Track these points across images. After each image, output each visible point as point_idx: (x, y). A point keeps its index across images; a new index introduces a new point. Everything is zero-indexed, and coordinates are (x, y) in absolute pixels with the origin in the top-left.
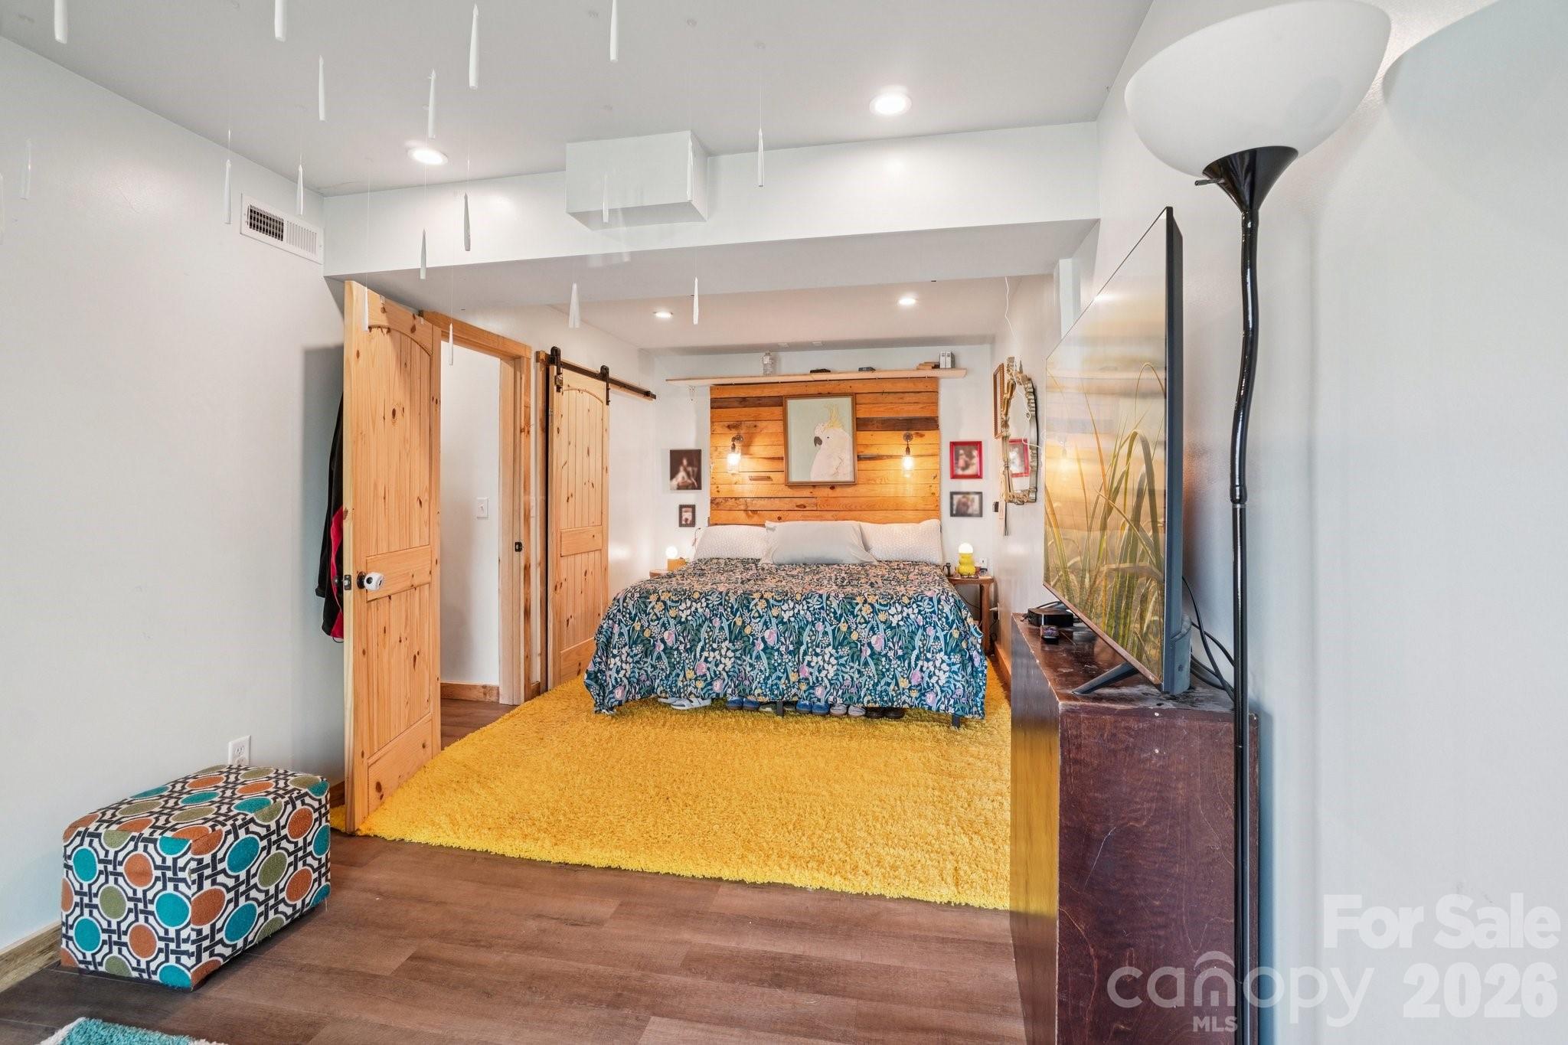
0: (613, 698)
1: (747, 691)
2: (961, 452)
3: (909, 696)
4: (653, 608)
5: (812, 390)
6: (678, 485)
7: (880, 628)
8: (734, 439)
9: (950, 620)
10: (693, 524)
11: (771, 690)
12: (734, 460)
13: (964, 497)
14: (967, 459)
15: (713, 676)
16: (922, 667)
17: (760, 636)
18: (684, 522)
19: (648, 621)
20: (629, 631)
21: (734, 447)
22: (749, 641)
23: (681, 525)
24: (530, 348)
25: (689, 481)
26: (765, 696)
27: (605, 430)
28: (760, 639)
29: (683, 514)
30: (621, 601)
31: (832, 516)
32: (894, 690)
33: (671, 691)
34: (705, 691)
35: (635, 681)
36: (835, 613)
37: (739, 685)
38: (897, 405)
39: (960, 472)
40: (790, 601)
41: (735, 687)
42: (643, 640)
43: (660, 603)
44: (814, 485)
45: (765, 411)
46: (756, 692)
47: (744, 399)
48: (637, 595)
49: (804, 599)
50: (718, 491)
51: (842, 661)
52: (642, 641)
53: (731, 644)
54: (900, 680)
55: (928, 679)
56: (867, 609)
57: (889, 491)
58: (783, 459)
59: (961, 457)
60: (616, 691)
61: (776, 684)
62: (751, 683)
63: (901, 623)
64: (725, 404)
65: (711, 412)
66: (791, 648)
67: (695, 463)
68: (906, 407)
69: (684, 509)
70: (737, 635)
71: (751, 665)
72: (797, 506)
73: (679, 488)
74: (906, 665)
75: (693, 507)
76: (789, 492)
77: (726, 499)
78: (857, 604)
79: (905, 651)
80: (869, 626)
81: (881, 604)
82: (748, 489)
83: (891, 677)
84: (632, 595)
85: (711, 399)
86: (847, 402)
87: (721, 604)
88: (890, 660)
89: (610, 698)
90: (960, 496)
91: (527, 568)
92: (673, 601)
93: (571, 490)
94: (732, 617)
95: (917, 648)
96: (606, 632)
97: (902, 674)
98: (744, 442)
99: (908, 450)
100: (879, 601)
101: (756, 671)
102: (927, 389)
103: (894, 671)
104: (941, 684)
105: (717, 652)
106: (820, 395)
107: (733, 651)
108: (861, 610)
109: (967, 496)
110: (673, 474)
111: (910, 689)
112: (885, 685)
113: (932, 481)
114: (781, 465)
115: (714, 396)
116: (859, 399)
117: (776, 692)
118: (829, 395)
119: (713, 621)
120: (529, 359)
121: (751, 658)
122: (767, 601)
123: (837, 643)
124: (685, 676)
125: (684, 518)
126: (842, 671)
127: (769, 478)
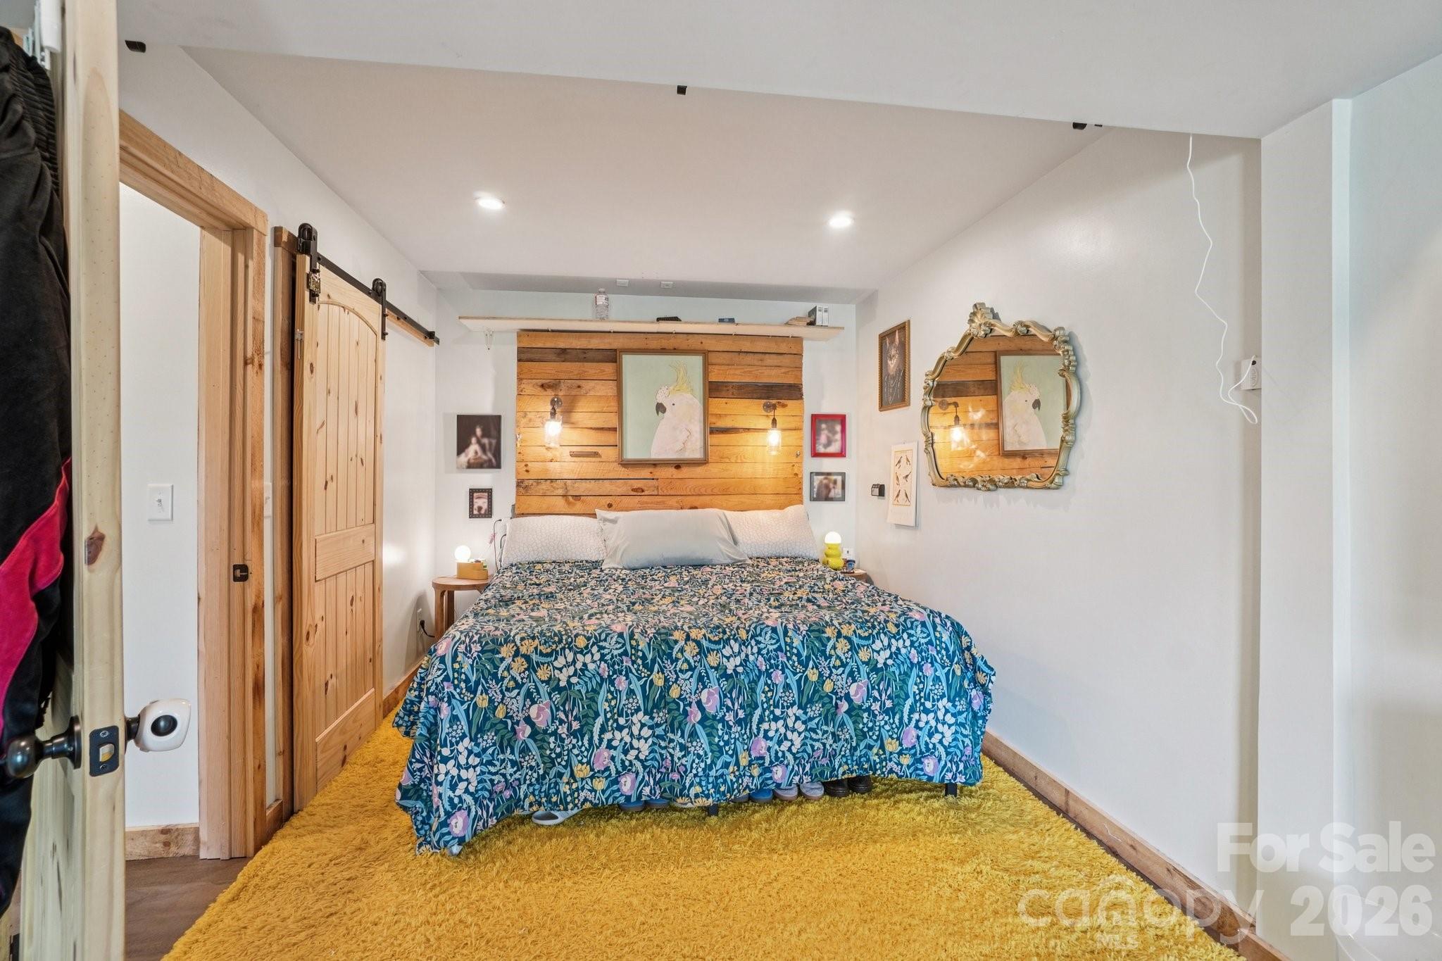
0: (449, 833)
1: (677, 790)
2: (824, 426)
3: (899, 764)
4: (508, 668)
5: (654, 344)
6: (468, 462)
7: (862, 673)
8: (553, 402)
9: (951, 653)
10: (489, 514)
11: (716, 787)
12: (554, 429)
13: (826, 478)
14: (830, 435)
15: (620, 769)
16: (918, 721)
17: (694, 698)
18: (475, 512)
19: (501, 691)
20: (467, 711)
21: (553, 414)
22: (678, 709)
23: (472, 515)
24: (264, 216)
25: (484, 457)
26: (707, 796)
27: (378, 378)
28: (694, 705)
29: (475, 500)
30: (448, 660)
31: (677, 502)
32: (877, 754)
33: (549, 801)
34: (608, 793)
35: (487, 794)
36: (799, 655)
37: (661, 780)
38: (755, 368)
39: (821, 449)
40: (732, 642)
41: (656, 783)
42: (495, 724)
43: (520, 660)
44: (655, 464)
45: (591, 368)
46: (693, 792)
47: (563, 351)
48: (476, 648)
49: (752, 637)
50: (527, 471)
51: (812, 724)
52: (493, 725)
53: (647, 717)
54: (887, 741)
55: (927, 739)
56: (843, 646)
57: (747, 470)
58: (616, 430)
59: (822, 432)
60: (453, 821)
61: (722, 775)
62: (682, 776)
63: (890, 662)
64: (537, 356)
65: (518, 366)
66: (741, 714)
67: (494, 432)
68: (767, 372)
69: (475, 495)
70: (657, 702)
71: (683, 748)
72: (633, 490)
73: (471, 466)
74: (897, 721)
75: (489, 492)
76: (623, 473)
77: (538, 481)
78: (829, 639)
79: (896, 701)
80: (848, 670)
81: (860, 637)
82: (565, 467)
83: (875, 737)
84: (468, 650)
85: (518, 348)
86: (697, 361)
87: (625, 653)
88: (875, 716)
89: (443, 835)
90: (821, 477)
91: (258, 610)
92: (542, 654)
93: (331, 471)
94: (645, 672)
95: (911, 696)
96: (425, 717)
97: (890, 733)
98: (563, 408)
99: (774, 421)
100: (858, 632)
101: (690, 757)
102: (791, 351)
103: (879, 730)
104: (946, 743)
105: (626, 731)
106: (663, 351)
107: (651, 727)
108: (834, 648)
109: (829, 477)
110: (462, 447)
111: (900, 753)
112: (865, 748)
113: (794, 460)
114: (610, 438)
115: (522, 345)
116: (713, 358)
117: (722, 789)
118: (675, 351)
119: (616, 682)
120: (262, 234)
121: (682, 736)
122: (698, 643)
123: (805, 700)
124: (572, 775)
125: (476, 507)
126: (811, 738)
127: (596, 454)
